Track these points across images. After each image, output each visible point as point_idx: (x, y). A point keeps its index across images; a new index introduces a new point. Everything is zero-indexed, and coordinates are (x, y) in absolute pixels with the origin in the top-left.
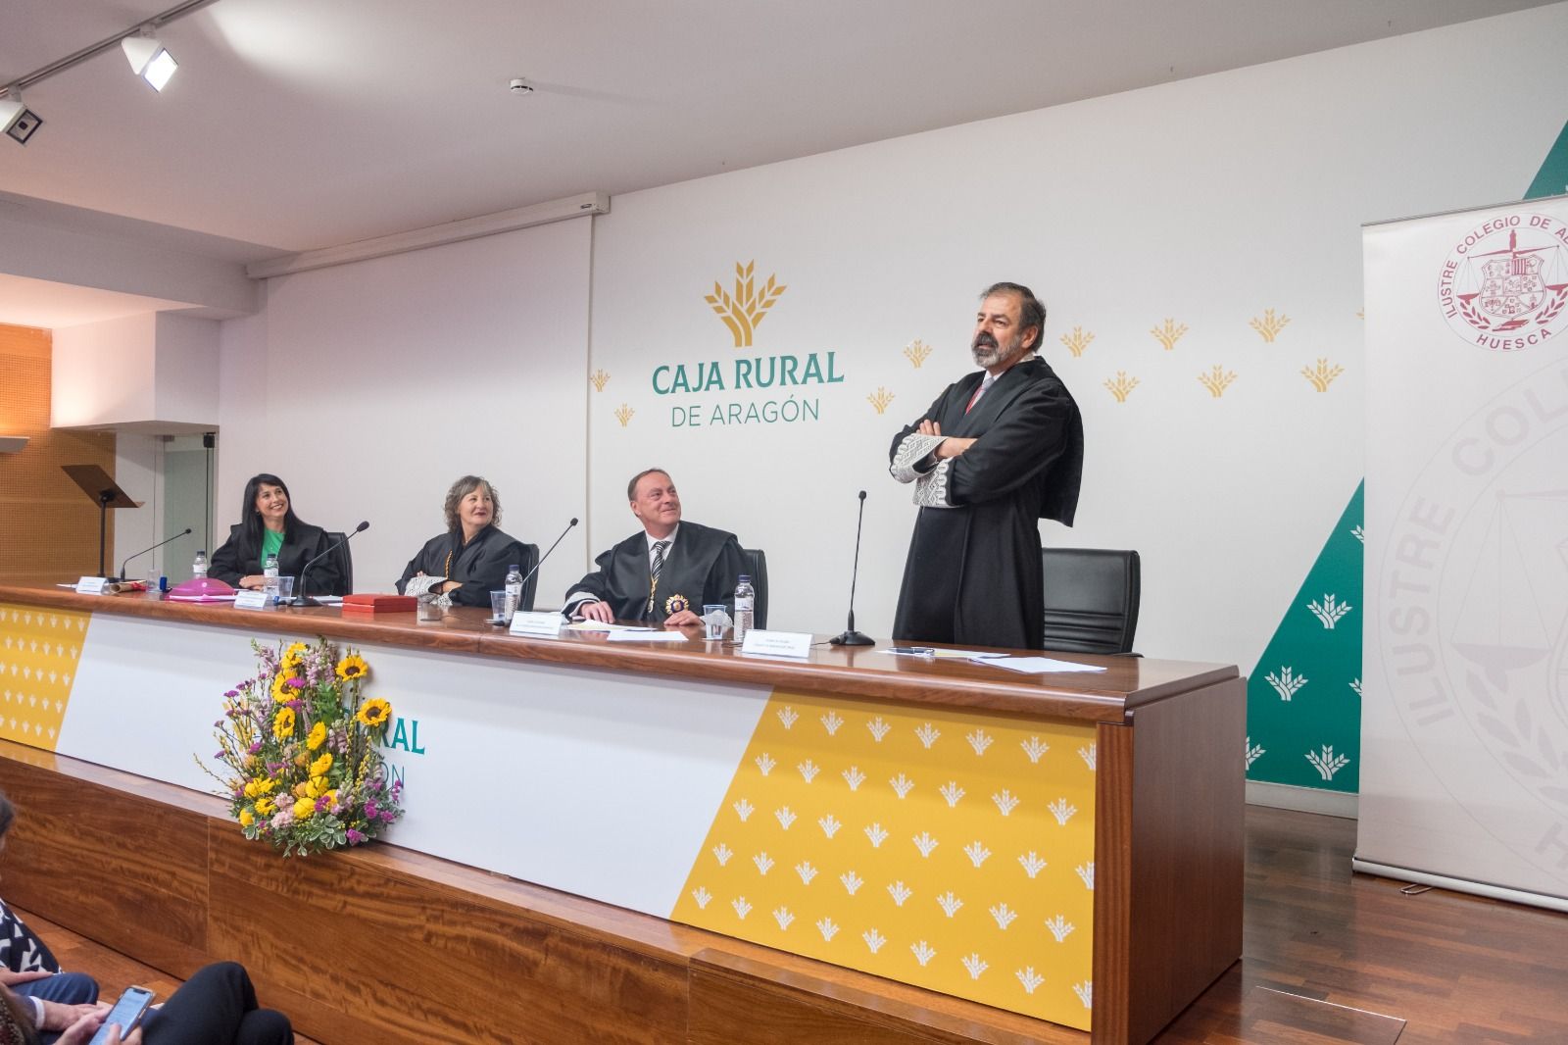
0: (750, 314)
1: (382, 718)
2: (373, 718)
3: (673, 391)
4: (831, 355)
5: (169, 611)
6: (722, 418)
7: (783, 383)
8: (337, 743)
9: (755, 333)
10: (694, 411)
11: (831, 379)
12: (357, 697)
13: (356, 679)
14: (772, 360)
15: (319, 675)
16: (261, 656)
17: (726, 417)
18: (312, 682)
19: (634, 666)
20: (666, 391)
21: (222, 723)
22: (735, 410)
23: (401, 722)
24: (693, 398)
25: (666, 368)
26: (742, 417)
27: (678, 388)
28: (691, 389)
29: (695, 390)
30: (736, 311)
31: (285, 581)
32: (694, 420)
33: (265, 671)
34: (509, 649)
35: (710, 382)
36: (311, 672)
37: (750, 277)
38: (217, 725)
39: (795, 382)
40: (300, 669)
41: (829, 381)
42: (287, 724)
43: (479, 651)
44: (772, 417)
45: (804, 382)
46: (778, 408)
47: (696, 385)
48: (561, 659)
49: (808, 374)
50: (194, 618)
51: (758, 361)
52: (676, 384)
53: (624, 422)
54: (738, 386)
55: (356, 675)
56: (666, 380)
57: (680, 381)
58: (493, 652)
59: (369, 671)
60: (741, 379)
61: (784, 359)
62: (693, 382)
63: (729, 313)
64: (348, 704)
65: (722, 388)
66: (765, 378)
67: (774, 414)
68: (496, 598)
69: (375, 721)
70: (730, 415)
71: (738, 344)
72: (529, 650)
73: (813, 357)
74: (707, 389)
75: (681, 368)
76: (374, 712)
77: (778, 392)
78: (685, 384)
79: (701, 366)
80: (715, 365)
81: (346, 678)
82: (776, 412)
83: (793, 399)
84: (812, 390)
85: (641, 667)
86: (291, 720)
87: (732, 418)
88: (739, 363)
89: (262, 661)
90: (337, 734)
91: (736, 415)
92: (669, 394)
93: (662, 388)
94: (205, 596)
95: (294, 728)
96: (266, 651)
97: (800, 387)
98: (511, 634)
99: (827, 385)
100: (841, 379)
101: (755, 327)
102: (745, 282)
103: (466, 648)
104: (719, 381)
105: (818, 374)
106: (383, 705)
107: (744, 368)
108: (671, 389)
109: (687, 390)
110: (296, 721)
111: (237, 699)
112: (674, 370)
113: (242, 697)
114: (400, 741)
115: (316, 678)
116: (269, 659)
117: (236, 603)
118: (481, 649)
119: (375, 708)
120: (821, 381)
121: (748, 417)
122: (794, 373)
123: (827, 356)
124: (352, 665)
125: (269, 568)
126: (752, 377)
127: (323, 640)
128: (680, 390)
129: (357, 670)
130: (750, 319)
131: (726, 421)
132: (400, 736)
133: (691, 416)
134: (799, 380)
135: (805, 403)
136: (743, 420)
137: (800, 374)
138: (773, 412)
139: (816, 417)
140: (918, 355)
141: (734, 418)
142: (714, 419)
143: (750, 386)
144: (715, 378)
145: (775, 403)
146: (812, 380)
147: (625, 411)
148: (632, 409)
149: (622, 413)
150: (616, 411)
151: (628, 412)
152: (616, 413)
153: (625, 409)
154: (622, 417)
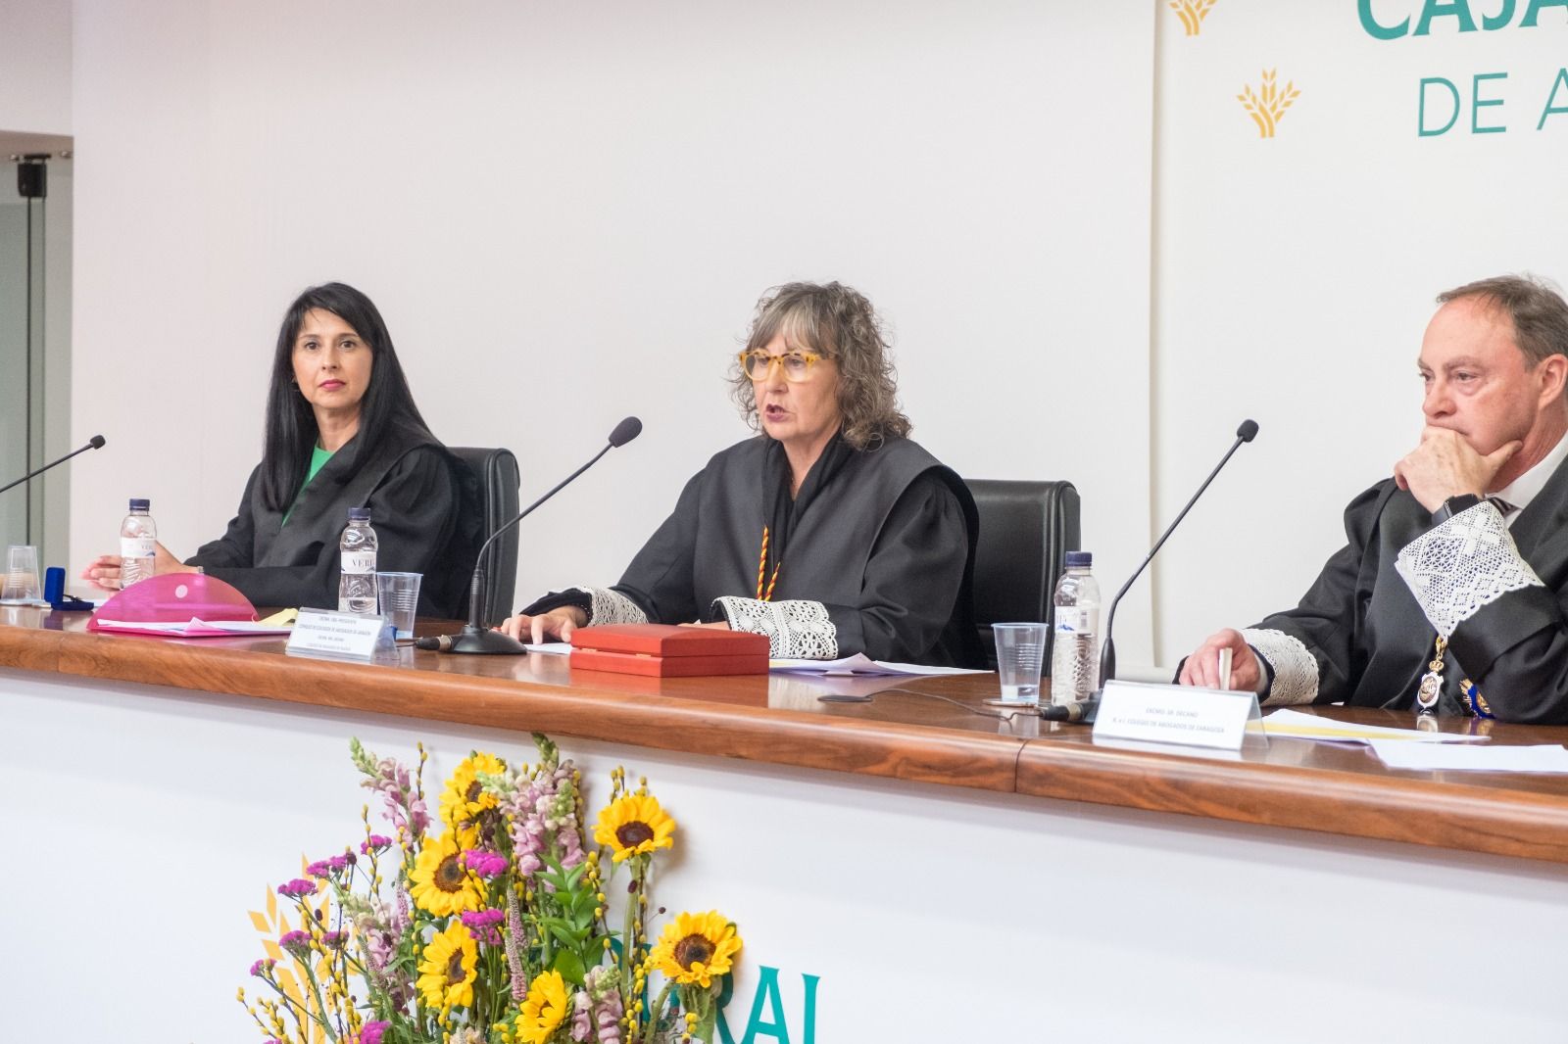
1: (719, 966)
2: (696, 966)
3: (1423, 29)
5: (109, 661)
8: (594, 1029)
10: (1488, 91)
12: (643, 908)
13: (645, 855)
15: (545, 841)
16: (378, 787)
18: (527, 862)
19: (1494, 843)
20: (1401, 30)
21: (271, 965)
23: (769, 976)
24: (1484, 49)
27: (1435, 21)
28: (1478, 22)
29: (1491, 24)
31: (400, 585)
32: (1487, 117)
33: (386, 829)
34: (1106, 786)
35: (1539, 3)
36: (524, 834)
38: (256, 971)
40: (491, 825)
42: (454, 972)
43: (1015, 790)
47: (1495, 12)
48: (1266, 817)
50: (178, 680)
52: (1432, 9)
53: (1267, 129)
55: (644, 846)
58: (1061, 792)
59: (678, 836)
62: (1484, 3)
64: (617, 923)
68: (1010, 642)
69: (700, 973)
72: (1168, 790)
74: (1530, 20)
76: (695, 949)
78: (1460, 7)
81: (620, 854)
85: (1514, 847)
86: (468, 963)
89: (379, 801)
90: (597, 1003)
92: (1408, 39)
93: (1385, 20)
94: (196, 624)
95: (474, 985)
96: (390, 776)
98: (1097, 742)
103: (981, 779)
106: (718, 931)
108: (1413, 27)
109: (1467, 25)
110: (481, 963)
111: (313, 902)
113: (325, 896)
114: (766, 1029)
115: (536, 853)
116: (398, 798)
117: (292, 643)
118: (1022, 784)
119: (697, 937)
124: (632, 819)
125: (353, 549)
127: (550, 747)
128: (1444, 25)
129: (646, 832)
132: (767, 1016)
133: (1477, 104)
142: (1549, 111)
147: (1268, 92)
148: (1290, 87)
149: (1259, 98)
150: (1242, 92)
151: (1277, 96)
152: (1242, 98)
153: (1269, 85)
154: (1262, 109)
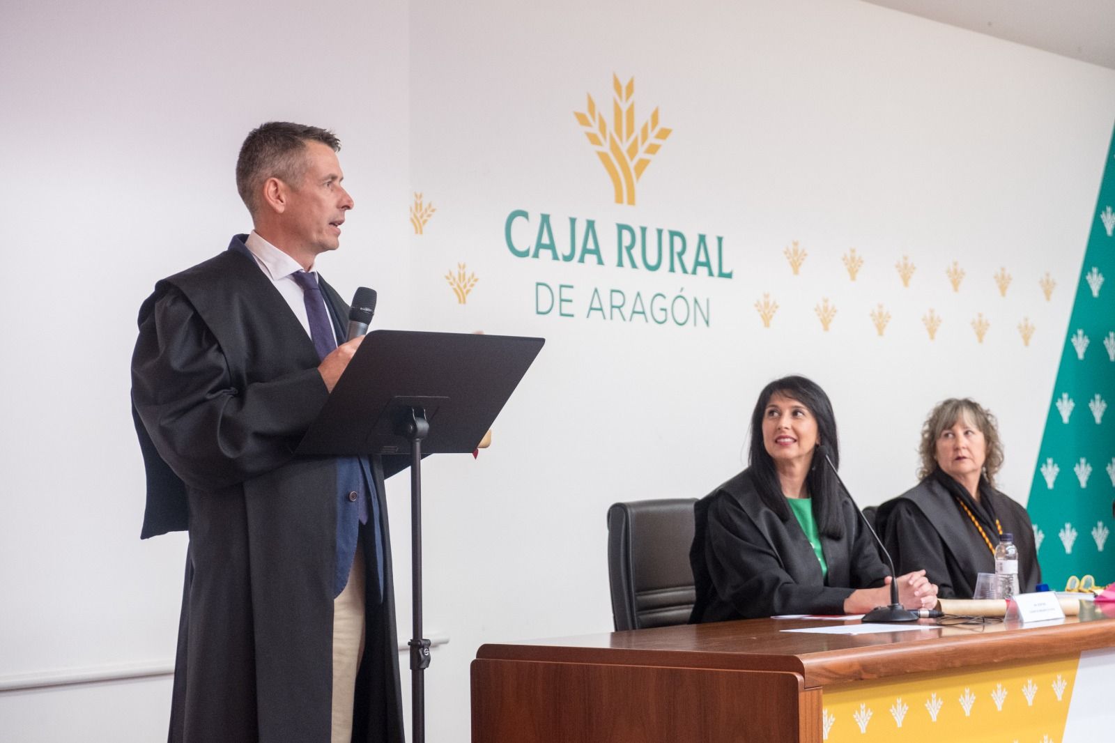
0: (632, 159)
3: (536, 255)
4: (720, 239)
6: (601, 309)
7: (672, 270)
9: (639, 187)
10: (566, 294)
11: (721, 275)
14: (660, 232)
17: (607, 308)
20: (524, 254)
22: (618, 299)
24: (563, 271)
25: (524, 214)
26: (627, 311)
27: (541, 252)
28: (560, 257)
29: (567, 259)
30: (615, 148)
32: (567, 308)
35: (585, 251)
37: (629, 102)
39: (685, 271)
41: (719, 276)
44: (660, 316)
45: (694, 272)
46: (666, 304)
47: (567, 253)
49: (698, 263)
51: (644, 230)
52: (540, 246)
53: (462, 298)
54: (620, 264)
56: (525, 235)
57: (545, 240)
60: (624, 253)
61: (673, 234)
62: (563, 248)
63: (606, 148)
65: (600, 262)
66: (652, 261)
67: (663, 312)
70: (613, 307)
71: (619, 200)
73: (702, 238)
74: (582, 260)
75: (545, 219)
77: (666, 281)
78: (551, 246)
79: (573, 221)
80: (591, 225)
82: (665, 310)
83: (683, 294)
84: (701, 285)
87: (614, 309)
88: (621, 227)
91: (619, 308)
92: (529, 259)
93: (520, 247)
97: (689, 277)
99: (717, 280)
100: (729, 276)
101: (638, 177)
102: (624, 107)
104: (596, 252)
105: (707, 264)
107: (626, 236)
108: (532, 252)
109: (555, 257)
112: (536, 221)
120: (711, 274)
121: (634, 312)
122: (683, 257)
123: (716, 240)
126: (637, 252)
128: (546, 254)
130: (632, 165)
131: (608, 316)
133: (562, 300)
134: (690, 267)
135: (696, 301)
136: (627, 316)
137: (689, 259)
138: (662, 309)
139: (707, 323)
140: (796, 260)
141: (616, 311)
142: (591, 309)
143: (634, 266)
144: (591, 245)
145: (664, 297)
146: (702, 271)
147: (462, 277)
148: (473, 275)
149: (457, 279)
150: (448, 274)
151: (466, 280)
152: (447, 278)
153: (462, 272)
154: (459, 286)
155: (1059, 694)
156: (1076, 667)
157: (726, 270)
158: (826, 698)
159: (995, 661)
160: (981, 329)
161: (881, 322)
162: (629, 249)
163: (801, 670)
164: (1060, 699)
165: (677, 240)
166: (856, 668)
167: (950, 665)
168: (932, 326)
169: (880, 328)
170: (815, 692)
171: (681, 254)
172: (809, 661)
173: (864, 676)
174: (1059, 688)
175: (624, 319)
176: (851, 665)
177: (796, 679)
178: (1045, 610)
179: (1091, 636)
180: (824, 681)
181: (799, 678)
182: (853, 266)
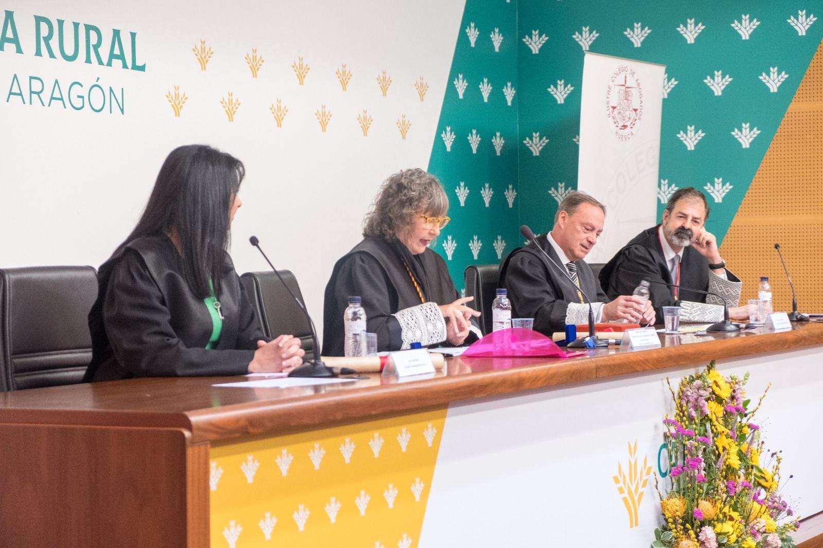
4: (133, 35)
6: (21, 94)
7: (88, 61)
11: (135, 67)
14: (76, 25)
17: (26, 93)
22: (37, 86)
26: (46, 96)
35: (4, 39)
39: (101, 63)
41: (133, 68)
44: (78, 103)
45: (109, 64)
46: (83, 91)
49: (112, 56)
51: (61, 23)
54: (38, 53)
60: (42, 43)
61: (89, 28)
65: (19, 50)
66: (69, 51)
67: (81, 100)
70: (31, 92)
73: (116, 33)
80: (9, 15)
82: (82, 97)
83: (97, 83)
84: (116, 76)
88: (39, 19)
91: (38, 93)
97: (105, 68)
99: (130, 72)
100: (142, 68)
104: (15, 40)
105: (121, 57)
107: (44, 28)
120: (125, 66)
121: (52, 98)
122: (99, 49)
123: (129, 35)
126: (54, 43)
131: (27, 100)
134: (105, 60)
135: (111, 90)
136: (46, 102)
137: (104, 51)
138: (79, 97)
139: (122, 111)
140: (203, 57)
141: (34, 96)
142: (11, 93)
143: (52, 55)
144: (10, 34)
145: (82, 86)
146: (117, 63)
155: (430, 441)
156: (444, 416)
157: (139, 63)
158: (213, 451)
159: (373, 413)
160: (365, 124)
161: (279, 115)
162: (47, 39)
163: (189, 426)
164: (430, 444)
165: (93, 34)
166: (243, 423)
167: (331, 418)
168: (324, 120)
169: (279, 121)
170: (203, 448)
171: (97, 47)
172: (196, 418)
173: (251, 430)
174: (429, 435)
175: (43, 105)
176: (238, 420)
177: (183, 435)
178: (418, 366)
179: (459, 388)
180: (213, 436)
181: (187, 434)
182: (255, 65)
